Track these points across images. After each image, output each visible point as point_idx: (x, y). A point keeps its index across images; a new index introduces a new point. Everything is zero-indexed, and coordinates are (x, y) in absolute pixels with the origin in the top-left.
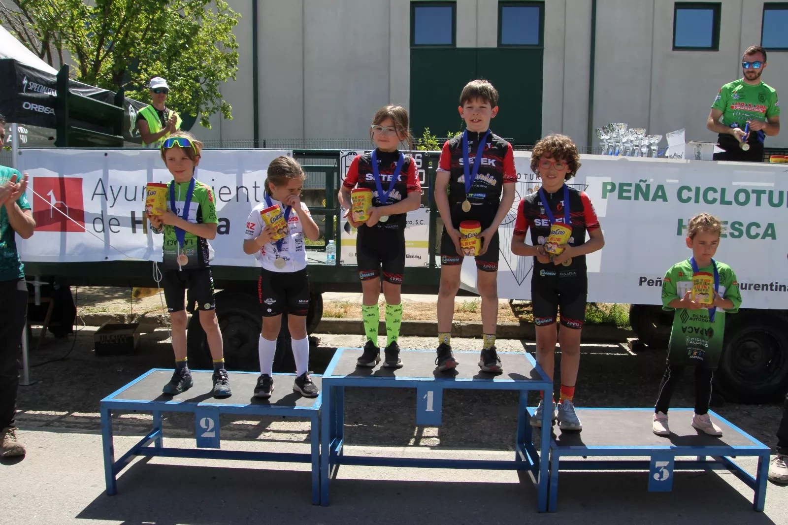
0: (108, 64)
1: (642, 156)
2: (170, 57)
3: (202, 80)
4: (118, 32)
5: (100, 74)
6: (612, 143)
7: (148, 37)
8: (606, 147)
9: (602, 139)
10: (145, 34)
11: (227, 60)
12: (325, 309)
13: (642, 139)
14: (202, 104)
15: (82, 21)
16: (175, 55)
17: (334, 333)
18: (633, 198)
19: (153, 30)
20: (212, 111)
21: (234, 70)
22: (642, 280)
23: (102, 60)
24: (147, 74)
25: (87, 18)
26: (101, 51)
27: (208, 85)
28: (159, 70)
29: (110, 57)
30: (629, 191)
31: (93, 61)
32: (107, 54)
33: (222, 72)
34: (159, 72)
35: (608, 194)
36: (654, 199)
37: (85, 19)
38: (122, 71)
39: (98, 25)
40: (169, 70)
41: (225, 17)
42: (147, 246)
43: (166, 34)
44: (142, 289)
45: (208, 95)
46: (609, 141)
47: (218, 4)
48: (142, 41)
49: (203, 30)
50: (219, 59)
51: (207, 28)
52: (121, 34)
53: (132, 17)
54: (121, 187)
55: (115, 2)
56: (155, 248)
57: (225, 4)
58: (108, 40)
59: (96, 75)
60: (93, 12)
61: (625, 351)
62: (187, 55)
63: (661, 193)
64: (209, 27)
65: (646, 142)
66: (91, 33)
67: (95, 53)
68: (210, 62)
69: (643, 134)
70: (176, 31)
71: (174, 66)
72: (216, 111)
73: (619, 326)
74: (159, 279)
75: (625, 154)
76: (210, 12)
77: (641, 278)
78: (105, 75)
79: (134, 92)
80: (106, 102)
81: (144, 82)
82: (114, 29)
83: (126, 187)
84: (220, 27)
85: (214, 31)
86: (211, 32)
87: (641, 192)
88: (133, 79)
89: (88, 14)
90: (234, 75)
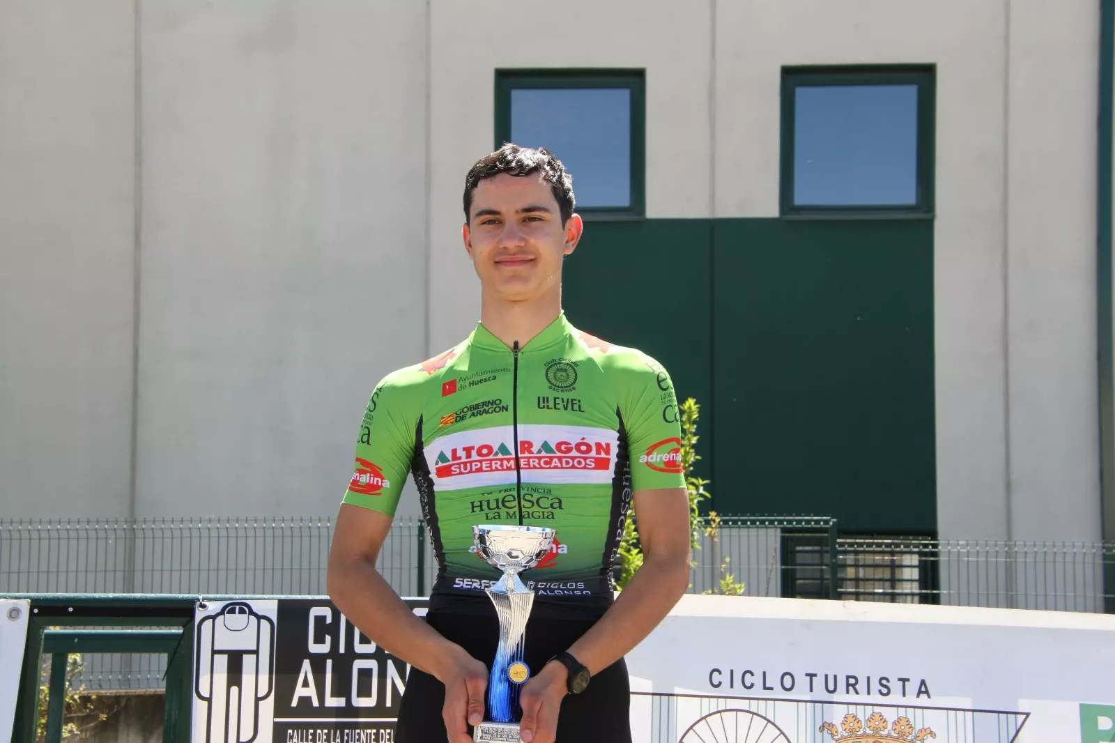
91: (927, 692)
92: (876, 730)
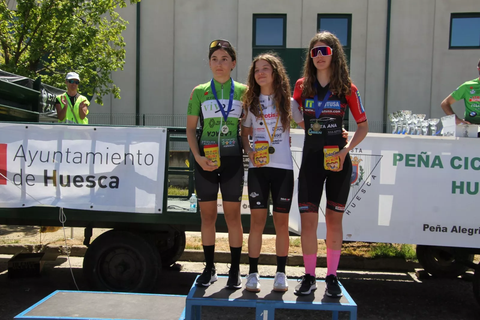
0: (26, 55)
1: (423, 134)
2: (74, 52)
3: (98, 69)
4: (35, 31)
5: (19, 61)
6: (401, 125)
7: (58, 36)
8: (396, 127)
9: (392, 121)
10: (56, 34)
11: (117, 56)
12: (188, 242)
13: (423, 122)
14: (98, 87)
15: (6, 22)
16: (78, 51)
17: (193, 261)
18: (416, 165)
19: (62, 31)
20: (105, 92)
21: (122, 63)
22: (425, 227)
23: (22, 52)
24: (56, 63)
25: (11, 20)
26: (21, 44)
27: (103, 73)
28: (66, 60)
29: (28, 50)
30: (413, 160)
31: (14, 52)
32: (26, 47)
33: (113, 64)
34: (66, 62)
35: (397, 162)
36: (433, 166)
37: (9, 21)
38: (37, 61)
39: (19, 26)
40: (74, 61)
41: (117, 23)
42: (55, 196)
43: (72, 35)
44: (48, 228)
45: (103, 81)
46: (398, 123)
47: (111, 14)
48: (53, 38)
49: (100, 32)
50: (111, 55)
51: (103, 31)
52: (37, 33)
53: (45, 21)
54: (37, 151)
55: (33, 9)
56: (61, 198)
57: (116, 14)
58: (27, 37)
59: (16, 63)
60: (15, 16)
61: (412, 279)
62: (87, 51)
63: (438, 162)
64: (105, 31)
65: (426, 124)
66: (13, 32)
67: (16, 46)
68: (104, 56)
69: (424, 118)
70: (79, 33)
71: (78, 58)
72: (108, 92)
73: (408, 259)
74: (64, 221)
75: (410, 133)
76: (104, 19)
77: (425, 225)
78: (24, 62)
79: (46, 76)
80: (26, 87)
81: (54, 69)
82: (31, 29)
83: (41, 152)
84: (113, 31)
85: (108, 33)
86: (106, 34)
87: (423, 160)
88: (45, 67)
89: (11, 17)
90: (122, 66)
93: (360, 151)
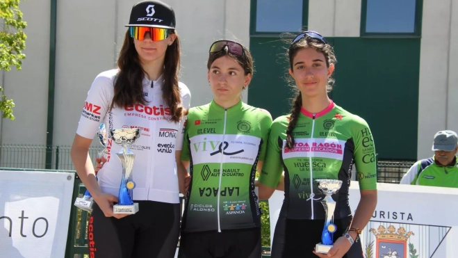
21: (19, 56)
90: (20, 63)
91: (411, 218)
92: (391, 232)
93: (409, 218)
